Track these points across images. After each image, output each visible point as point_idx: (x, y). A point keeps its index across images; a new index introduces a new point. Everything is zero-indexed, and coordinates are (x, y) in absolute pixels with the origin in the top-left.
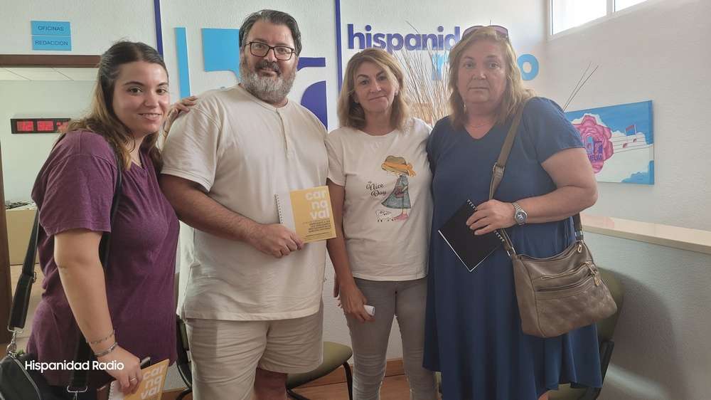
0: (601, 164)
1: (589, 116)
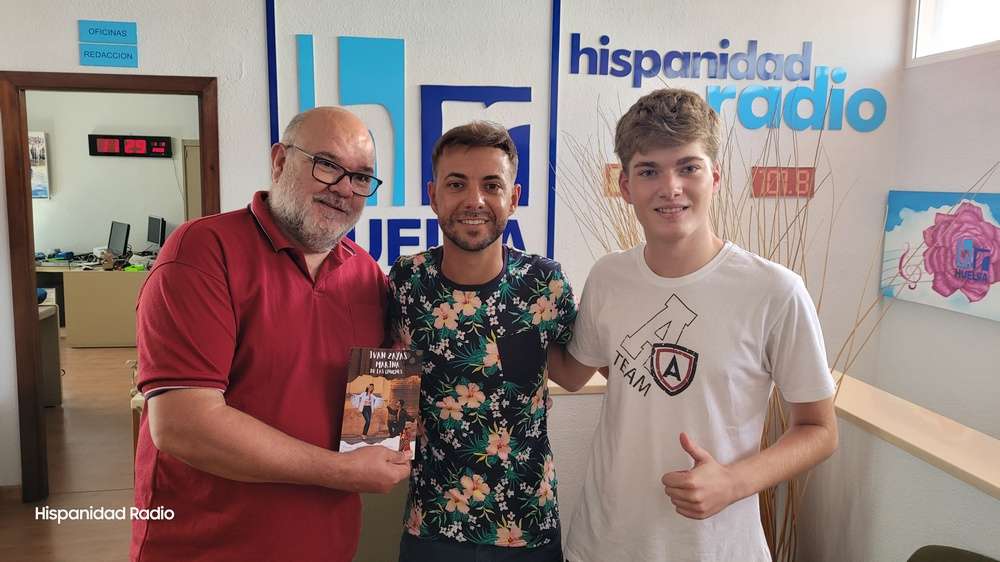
0: (985, 287)
1: (970, 205)
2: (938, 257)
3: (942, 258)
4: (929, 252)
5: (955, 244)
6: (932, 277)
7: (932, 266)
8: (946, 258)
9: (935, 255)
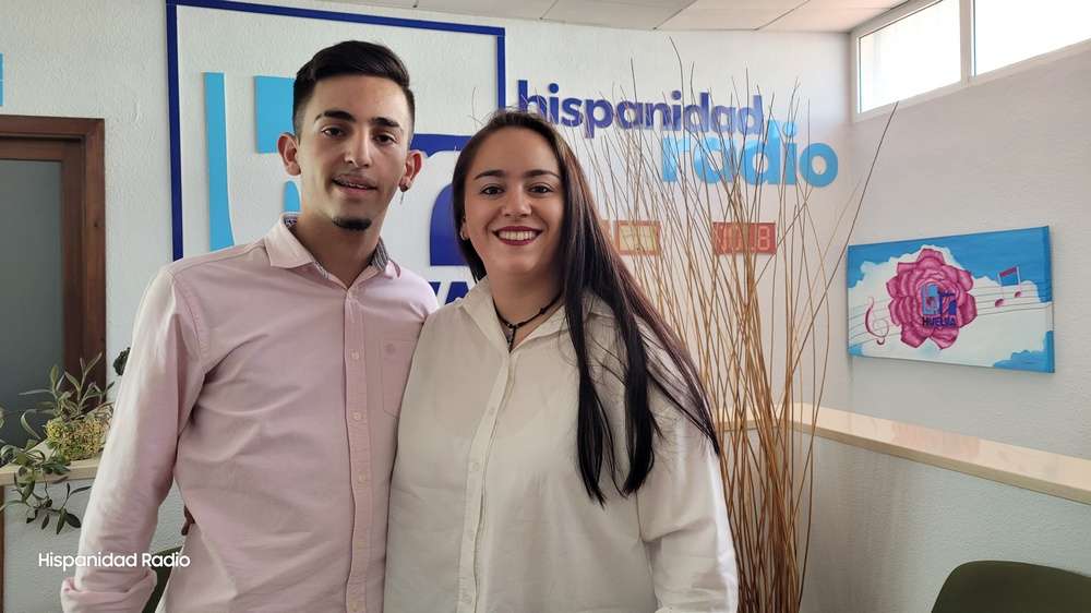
0: (954, 332)
1: (930, 250)
2: (904, 307)
3: (908, 308)
4: (894, 305)
5: (919, 292)
6: (899, 329)
7: (899, 317)
8: (912, 308)
9: (900, 306)
